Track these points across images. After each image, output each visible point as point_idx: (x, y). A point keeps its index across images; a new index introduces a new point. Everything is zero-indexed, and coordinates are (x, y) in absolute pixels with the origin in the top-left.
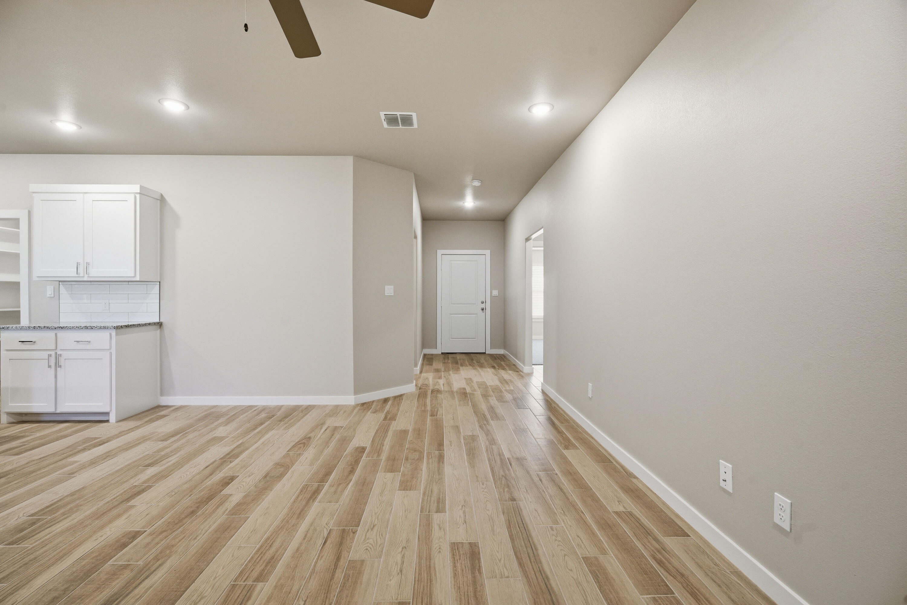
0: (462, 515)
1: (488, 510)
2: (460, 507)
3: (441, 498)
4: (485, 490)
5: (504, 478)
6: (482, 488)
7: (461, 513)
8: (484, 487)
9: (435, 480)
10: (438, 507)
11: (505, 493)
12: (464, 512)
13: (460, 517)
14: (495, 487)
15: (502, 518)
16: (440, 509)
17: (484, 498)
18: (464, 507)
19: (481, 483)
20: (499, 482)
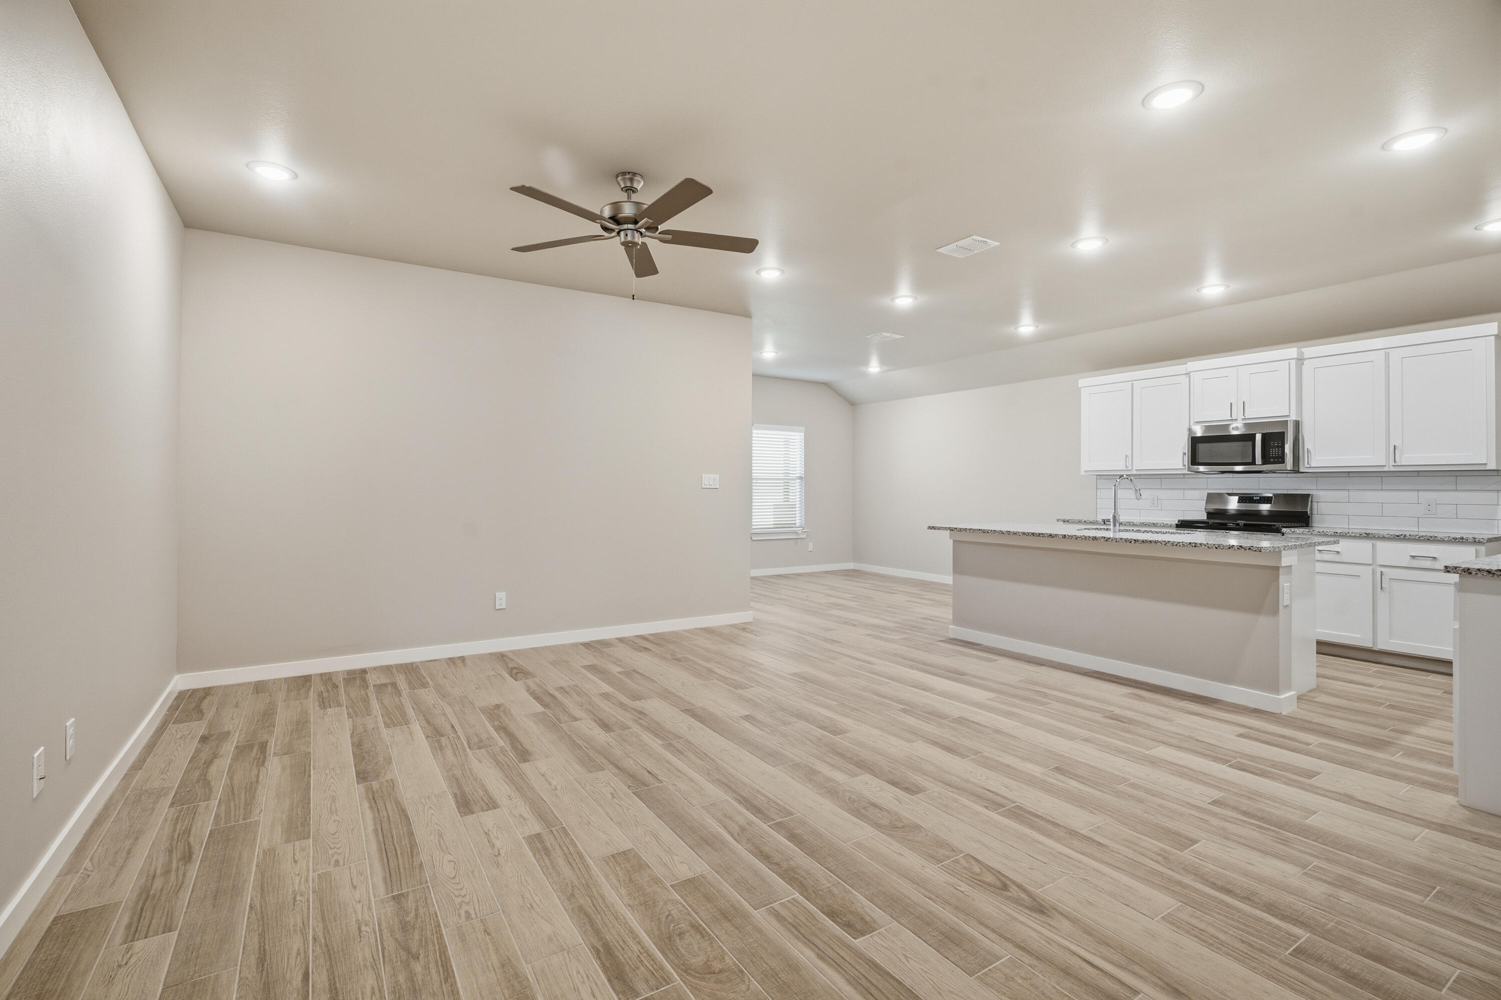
0: (494, 840)
1: (450, 861)
2: (502, 852)
3: (545, 857)
4: (460, 900)
5: (414, 950)
6: (468, 903)
7: (498, 844)
8: (465, 908)
9: (579, 890)
10: (542, 842)
11: (413, 907)
12: (493, 846)
13: (497, 838)
14: (437, 916)
15: (424, 857)
16: (535, 841)
17: (460, 883)
18: (497, 854)
19: (473, 916)
20: (429, 933)
